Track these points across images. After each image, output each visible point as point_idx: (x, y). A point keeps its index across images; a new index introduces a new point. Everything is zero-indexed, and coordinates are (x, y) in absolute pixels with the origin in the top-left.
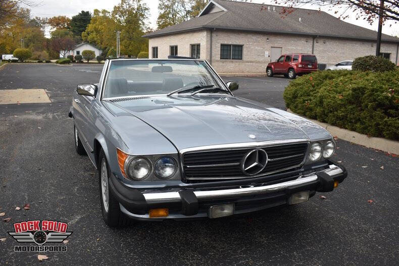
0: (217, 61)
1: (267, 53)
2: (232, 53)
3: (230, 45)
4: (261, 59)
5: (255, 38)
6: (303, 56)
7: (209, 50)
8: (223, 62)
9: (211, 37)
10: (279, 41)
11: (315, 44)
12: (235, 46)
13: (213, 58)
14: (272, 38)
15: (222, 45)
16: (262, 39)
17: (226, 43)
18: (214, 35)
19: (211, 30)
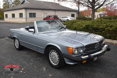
0: (28, 18)
1: (43, 15)
2: (33, 15)
3: (32, 13)
4: (41, 17)
5: (39, 11)
6: (54, 16)
7: (26, 15)
8: (30, 18)
9: (26, 11)
10: (46, 12)
11: (56, 12)
12: (33, 13)
13: (27, 17)
14: (44, 11)
15: (30, 13)
16: (41, 11)
17: (31, 12)
18: (27, 10)
19: (26, 9)
